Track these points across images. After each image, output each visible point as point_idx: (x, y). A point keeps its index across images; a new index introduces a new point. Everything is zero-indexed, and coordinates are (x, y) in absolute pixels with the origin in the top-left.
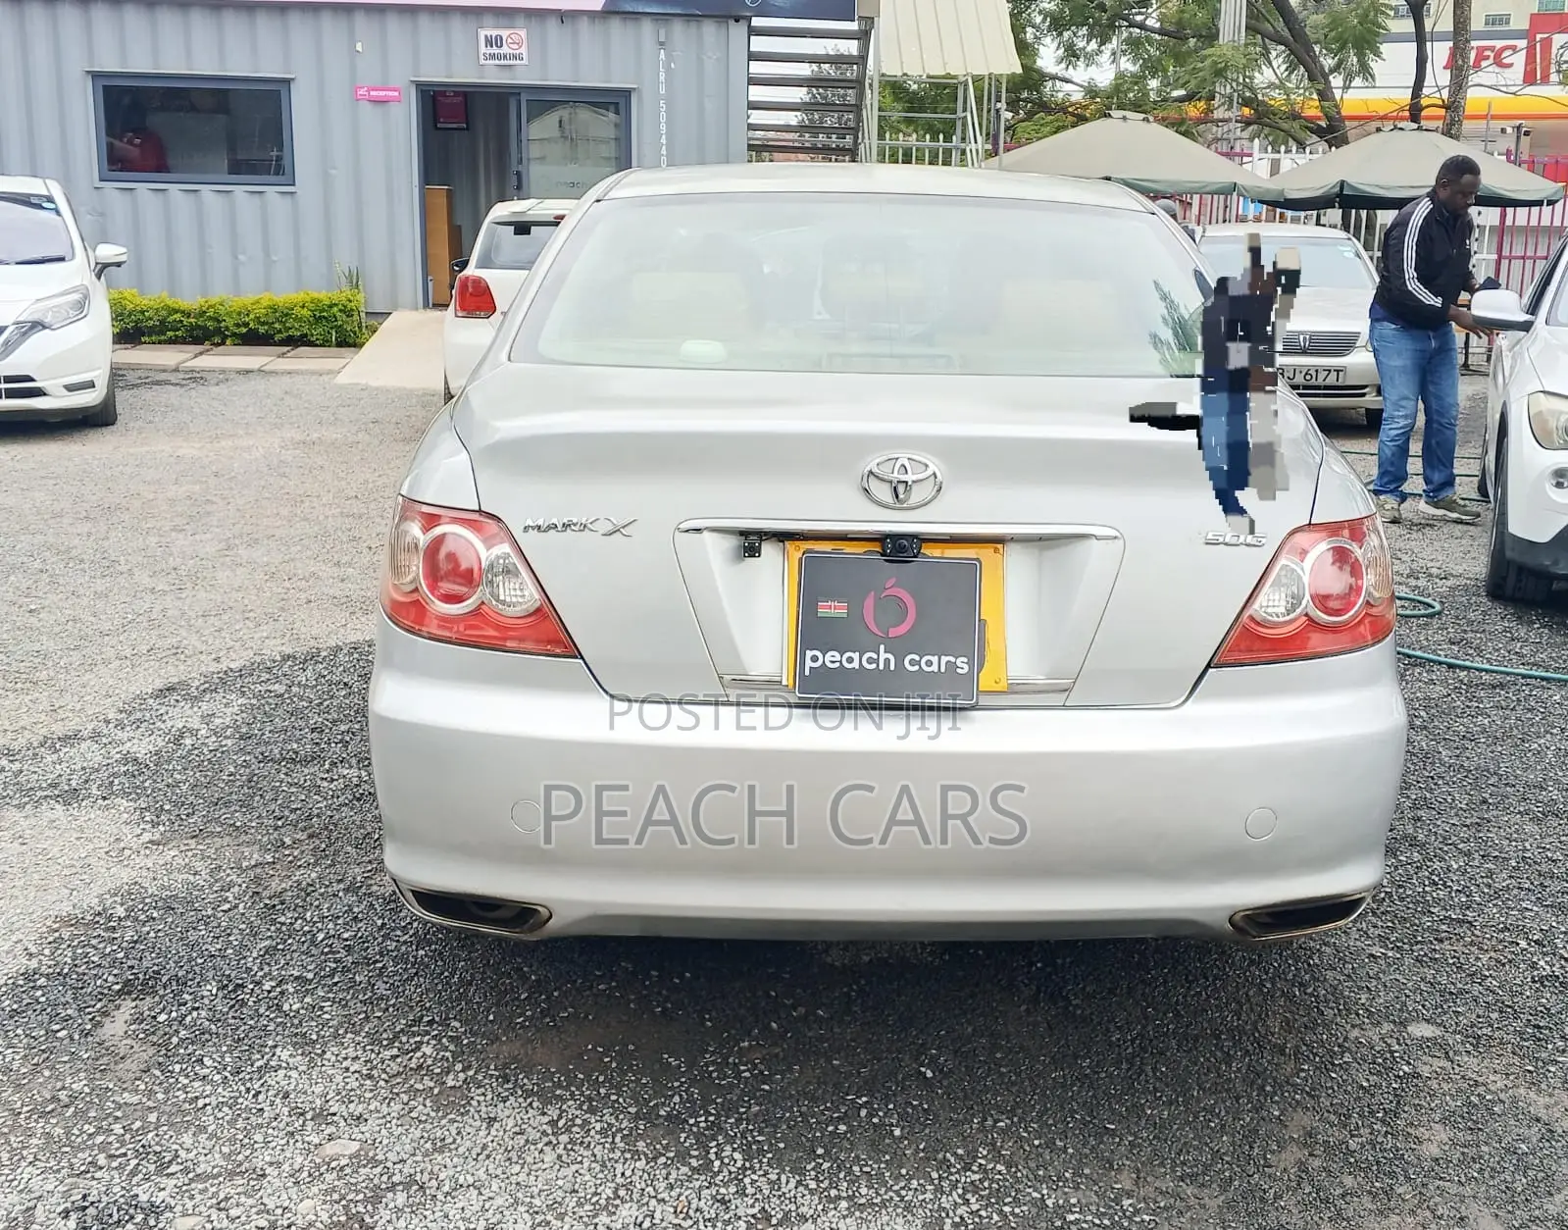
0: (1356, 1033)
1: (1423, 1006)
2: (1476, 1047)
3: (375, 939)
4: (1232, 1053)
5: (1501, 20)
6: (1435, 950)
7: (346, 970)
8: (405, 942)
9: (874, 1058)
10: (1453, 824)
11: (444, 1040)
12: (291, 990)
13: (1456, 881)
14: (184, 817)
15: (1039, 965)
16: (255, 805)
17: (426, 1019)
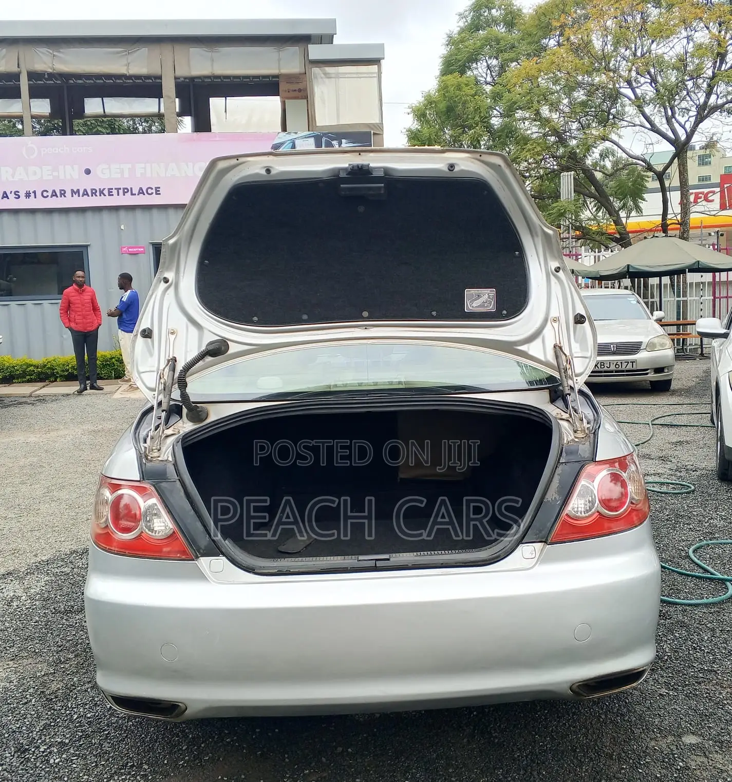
0: (653, 743)
1: (690, 724)
2: (721, 748)
3: (105, 716)
4: (582, 760)
5: (706, 178)
6: (696, 689)
7: (87, 736)
8: (122, 718)
9: (380, 776)
10: (704, 613)
11: (138, 777)
12: (56, 750)
13: (707, 646)
14: (8, 648)
15: (475, 713)
16: (48, 639)
17: (130, 764)
